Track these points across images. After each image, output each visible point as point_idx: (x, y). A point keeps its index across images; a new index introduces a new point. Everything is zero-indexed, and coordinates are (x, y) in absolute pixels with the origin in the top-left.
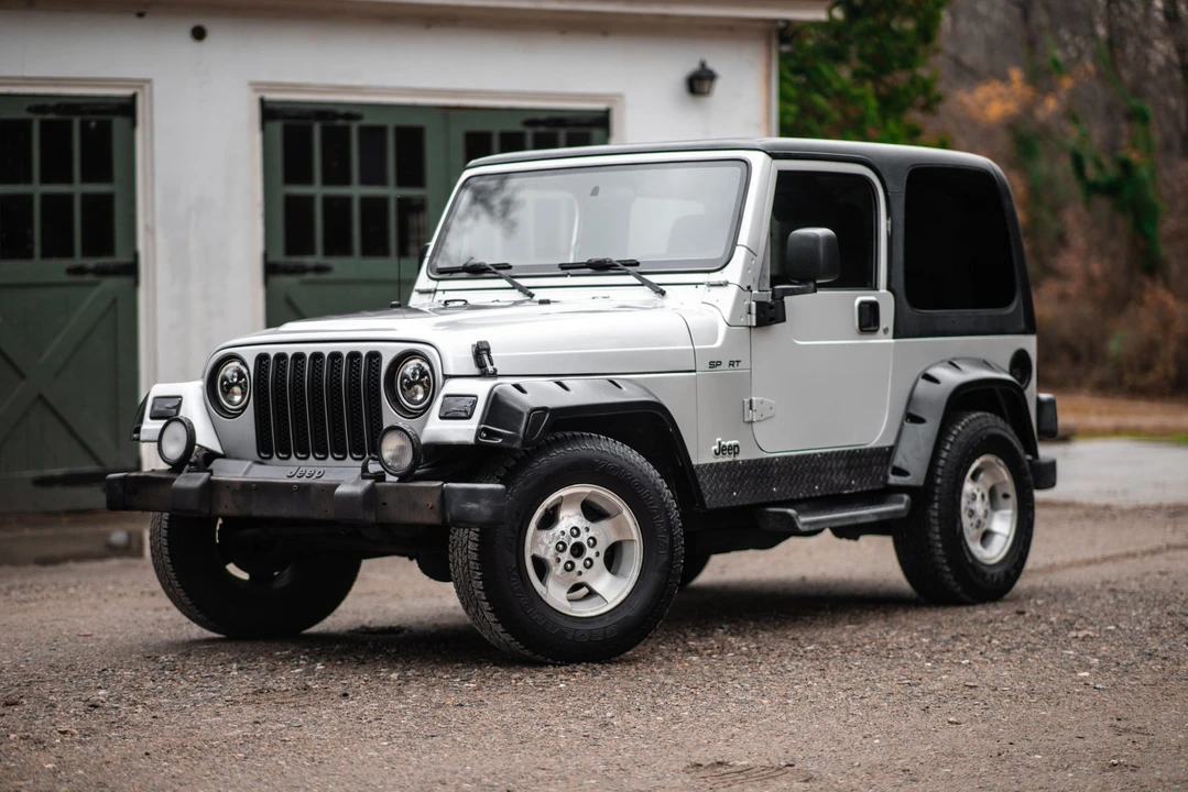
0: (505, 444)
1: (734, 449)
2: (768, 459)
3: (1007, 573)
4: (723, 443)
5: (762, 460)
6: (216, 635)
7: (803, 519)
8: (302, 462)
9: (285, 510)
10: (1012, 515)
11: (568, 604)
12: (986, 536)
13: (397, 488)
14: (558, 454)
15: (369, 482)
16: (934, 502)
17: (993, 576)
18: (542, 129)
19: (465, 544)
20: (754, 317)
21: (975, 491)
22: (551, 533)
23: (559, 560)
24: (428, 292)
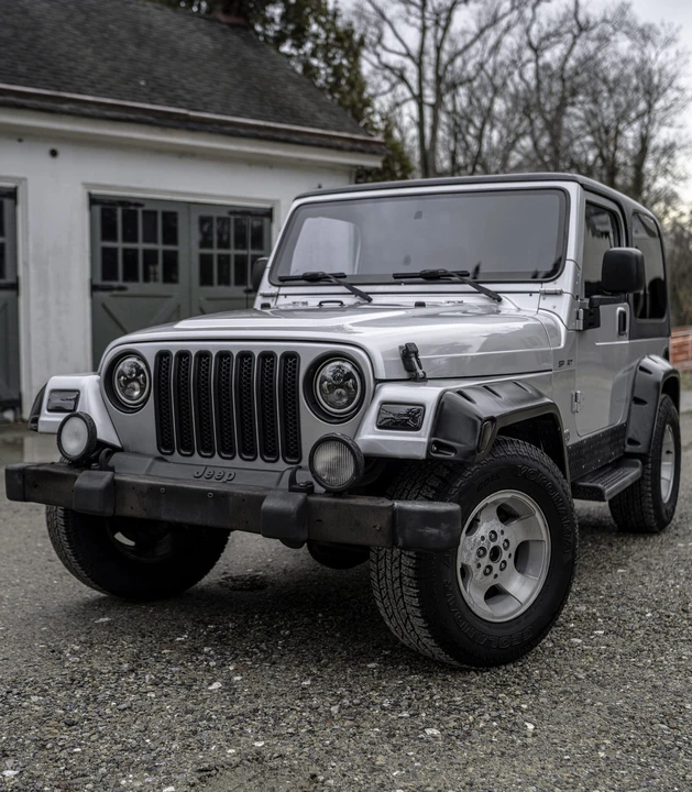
0: (455, 458)
5: (579, 443)
7: (607, 491)
8: (207, 462)
9: (198, 517)
10: (673, 466)
11: (487, 609)
13: (336, 506)
15: (299, 496)
20: (582, 322)
22: (474, 539)
23: (479, 566)
24: (272, 296)
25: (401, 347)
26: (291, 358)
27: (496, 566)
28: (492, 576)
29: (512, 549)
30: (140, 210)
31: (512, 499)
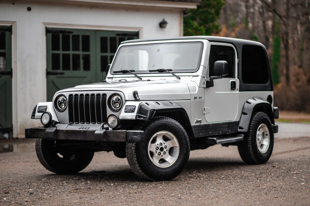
0: (144, 119)
1: (200, 122)
2: (208, 124)
3: (267, 156)
4: (197, 120)
5: (207, 124)
6: (53, 173)
7: (218, 141)
8: (82, 125)
9: (79, 138)
10: (269, 140)
11: (159, 164)
12: (262, 146)
13: (113, 132)
14: (157, 122)
15: (104, 130)
16: (249, 136)
17: (264, 156)
18: (121, 36)
19: (131, 147)
20: (205, 85)
21: (259, 133)
22: (154, 144)
23: (157, 152)
24: (111, 78)
25: (133, 92)
26: (104, 95)
27: (162, 153)
28: (161, 156)
29: (168, 148)
30: (71, 35)
31: (166, 134)
